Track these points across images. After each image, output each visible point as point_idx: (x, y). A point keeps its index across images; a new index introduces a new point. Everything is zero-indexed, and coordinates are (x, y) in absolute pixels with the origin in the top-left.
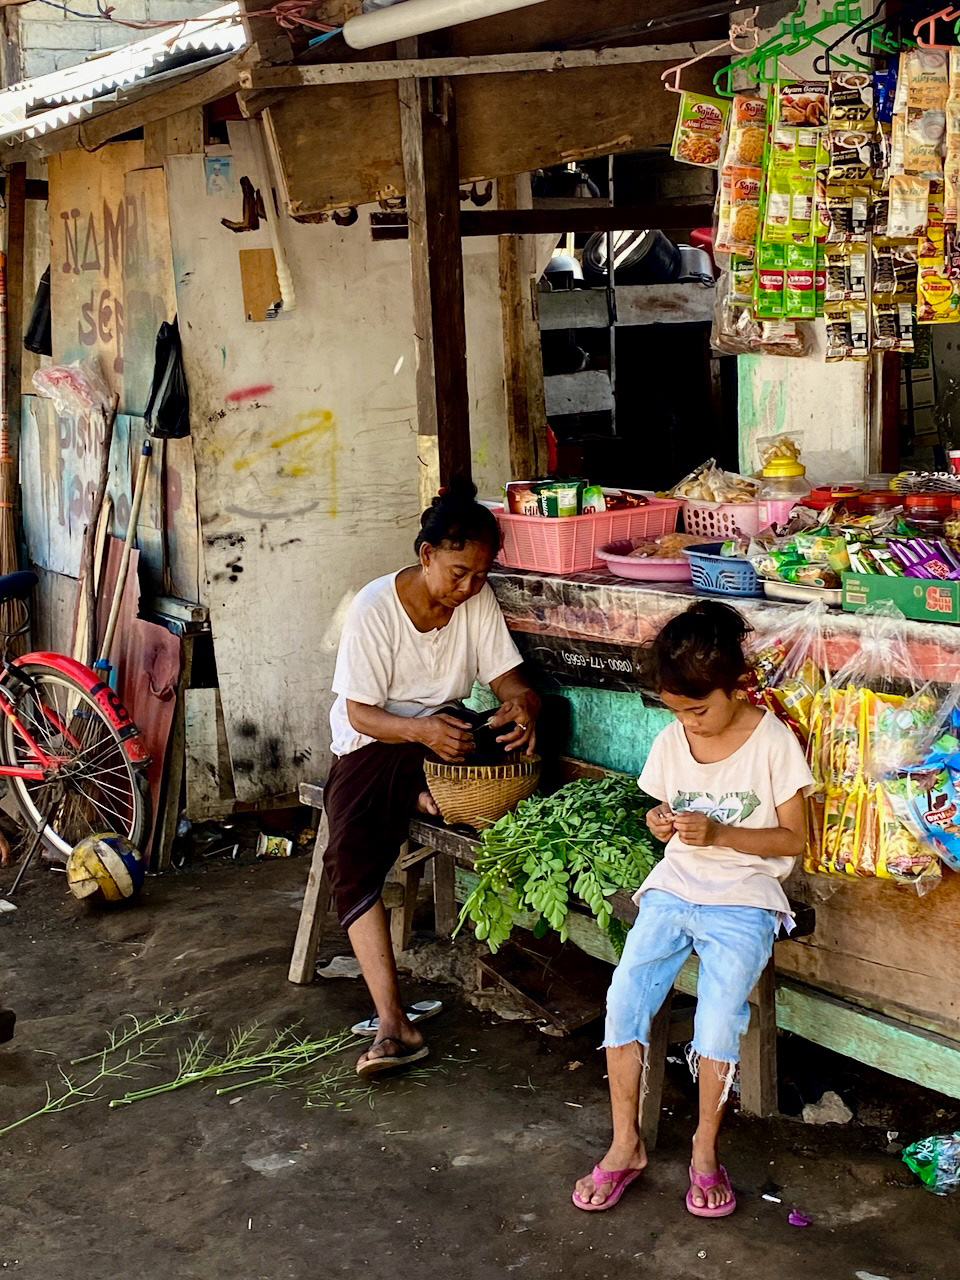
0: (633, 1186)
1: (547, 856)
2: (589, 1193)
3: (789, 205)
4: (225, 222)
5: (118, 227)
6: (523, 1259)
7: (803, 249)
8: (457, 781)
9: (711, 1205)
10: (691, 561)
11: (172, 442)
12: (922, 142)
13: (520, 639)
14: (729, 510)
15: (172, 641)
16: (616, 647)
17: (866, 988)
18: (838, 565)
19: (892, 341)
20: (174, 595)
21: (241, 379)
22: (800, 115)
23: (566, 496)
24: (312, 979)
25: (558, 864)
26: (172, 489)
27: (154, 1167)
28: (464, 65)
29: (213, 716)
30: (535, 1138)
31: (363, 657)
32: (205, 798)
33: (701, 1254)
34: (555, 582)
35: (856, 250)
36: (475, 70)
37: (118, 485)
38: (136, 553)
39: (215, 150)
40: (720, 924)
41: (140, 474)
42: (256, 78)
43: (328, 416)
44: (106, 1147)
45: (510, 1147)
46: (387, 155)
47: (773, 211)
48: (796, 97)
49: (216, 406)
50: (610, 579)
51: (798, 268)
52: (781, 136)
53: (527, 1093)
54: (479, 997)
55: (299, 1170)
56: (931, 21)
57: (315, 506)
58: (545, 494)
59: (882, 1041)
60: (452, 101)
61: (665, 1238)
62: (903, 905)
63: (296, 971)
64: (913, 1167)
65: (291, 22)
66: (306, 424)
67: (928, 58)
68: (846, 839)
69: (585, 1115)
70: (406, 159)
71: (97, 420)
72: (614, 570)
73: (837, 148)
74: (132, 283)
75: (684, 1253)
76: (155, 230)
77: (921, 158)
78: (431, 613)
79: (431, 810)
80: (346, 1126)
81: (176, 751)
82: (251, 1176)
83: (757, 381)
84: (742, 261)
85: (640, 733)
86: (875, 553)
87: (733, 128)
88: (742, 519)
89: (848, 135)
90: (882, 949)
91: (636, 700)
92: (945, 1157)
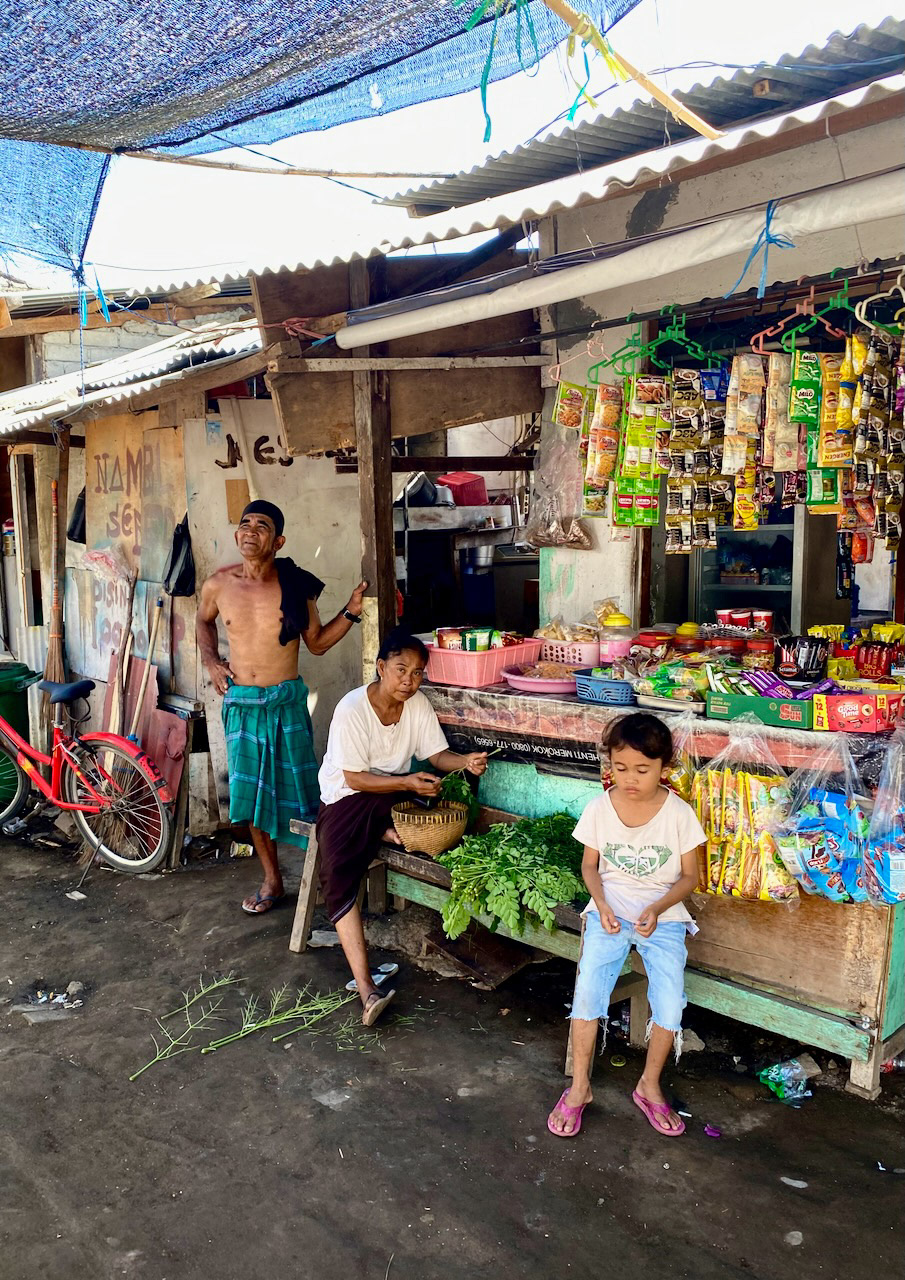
1: (503, 879)
2: (561, 1122)
3: (639, 453)
4: (217, 462)
5: (139, 466)
6: (542, 1174)
7: (645, 481)
8: (419, 825)
9: (674, 1127)
10: (578, 681)
11: (178, 599)
12: (748, 414)
14: (577, 646)
15: (182, 725)
16: (520, 736)
17: (718, 965)
18: (701, 685)
19: (704, 541)
20: (177, 694)
22: (649, 397)
23: (482, 637)
24: (307, 950)
25: (511, 885)
26: (178, 627)
27: (251, 1103)
28: (400, 363)
29: (206, 770)
30: (505, 1072)
32: (201, 821)
33: (666, 1166)
34: (473, 693)
35: (686, 483)
36: (406, 367)
37: (140, 625)
38: (154, 669)
39: (212, 417)
41: (155, 618)
42: (281, 366)
44: (212, 1087)
45: (492, 1080)
46: (347, 420)
47: (629, 456)
48: (646, 385)
50: (511, 691)
51: (642, 494)
52: (634, 409)
53: (482, 1034)
54: (423, 960)
55: (354, 1104)
56: (761, 336)
58: (469, 636)
59: (733, 999)
60: (388, 386)
61: (634, 1152)
62: (752, 911)
63: (295, 944)
64: (773, 1087)
65: (296, 332)
67: (751, 360)
68: (730, 872)
69: (534, 1051)
70: (359, 422)
71: (123, 585)
72: (514, 685)
73: (678, 417)
74: (148, 500)
75: (652, 1164)
76: (168, 466)
77: (747, 423)
79: (397, 842)
80: (373, 1065)
81: (183, 793)
82: (322, 1111)
83: (554, 565)
84: (592, 489)
85: (531, 790)
86: (733, 680)
87: (598, 404)
88: (586, 652)
89: (685, 409)
90: (736, 938)
91: (531, 769)
92: (787, 1077)
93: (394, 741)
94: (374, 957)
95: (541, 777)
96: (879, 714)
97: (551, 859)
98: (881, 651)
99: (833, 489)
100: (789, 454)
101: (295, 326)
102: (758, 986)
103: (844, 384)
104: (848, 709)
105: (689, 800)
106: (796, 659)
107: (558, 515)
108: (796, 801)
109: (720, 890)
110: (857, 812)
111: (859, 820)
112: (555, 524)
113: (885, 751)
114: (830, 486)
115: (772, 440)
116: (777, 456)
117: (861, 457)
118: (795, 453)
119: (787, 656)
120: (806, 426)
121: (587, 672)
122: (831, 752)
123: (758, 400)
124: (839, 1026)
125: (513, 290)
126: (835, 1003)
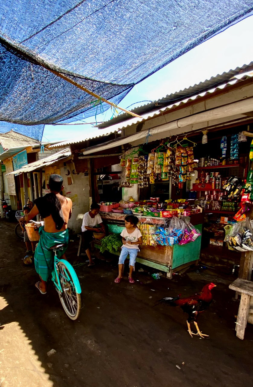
1: (109, 243)
2: (117, 281)
3: (134, 171)
4: (66, 175)
7: (135, 176)
8: (97, 235)
9: (132, 282)
10: (124, 210)
12: (151, 163)
14: (125, 205)
16: (114, 220)
17: (146, 257)
18: (142, 210)
19: (146, 186)
21: (68, 191)
22: (135, 161)
23: (108, 203)
24: (80, 256)
30: (109, 274)
31: (86, 221)
33: (132, 287)
34: (107, 213)
35: (142, 176)
36: (96, 157)
39: (65, 167)
40: (132, 251)
42: (74, 158)
43: (77, 195)
45: (107, 275)
46: (86, 167)
47: (132, 172)
48: (135, 159)
49: (65, 194)
50: (113, 212)
51: (135, 178)
52: (133, 163)
54: (99, 258)
56: (153, 150)
57: (75, 205)
58: (106, 203)
59: (148, 263)
60: (93, 160)
61: (128, 285)
62: (151, 248)
63: (78, 255)
64: (153, 277)
66: (74, 196)
67: (152, 154)
68: (146, 241)
69: (114, 271)
70: (88, 167)
72: (114, 211)
73: (140, 164)
75: (130, 287)
77: (151, 165)
78: (93, 216)
79: (94, 238)
80: (88, 272)
83: (124, 191)
84: (127, 177)
85: (117, 229)
86: (147, 209)
87: (127, 162)
88: (127, 205)
89: (142, 163)
90: (149, 253)
91: (116, 226)
92: (156, 275)
93: (94, 221)
94: (92, 257)
95: (118, 227)
96: (170, 214)
97: (117, 240)
100: (159, 170)
101: (77, 151)
102: (152, 261)
103: (167, 158)
104: (165, 214)
106: (161, 205)
107: (124, 182)
108: (157, 228)
110: (166, 231)
111: (166, 232)
113: (171, 220)
114: (166, 175)
115: (155, 168)
116: (156, 171)
117: (169, 170)
118: (160, 170)
119: (159, 205)
120: (161, 165)
121: (126, 209)
122: (161, 219)
123: (153, 161)
124: (164, 267)
125: (110, 144)
126: (164, 263)
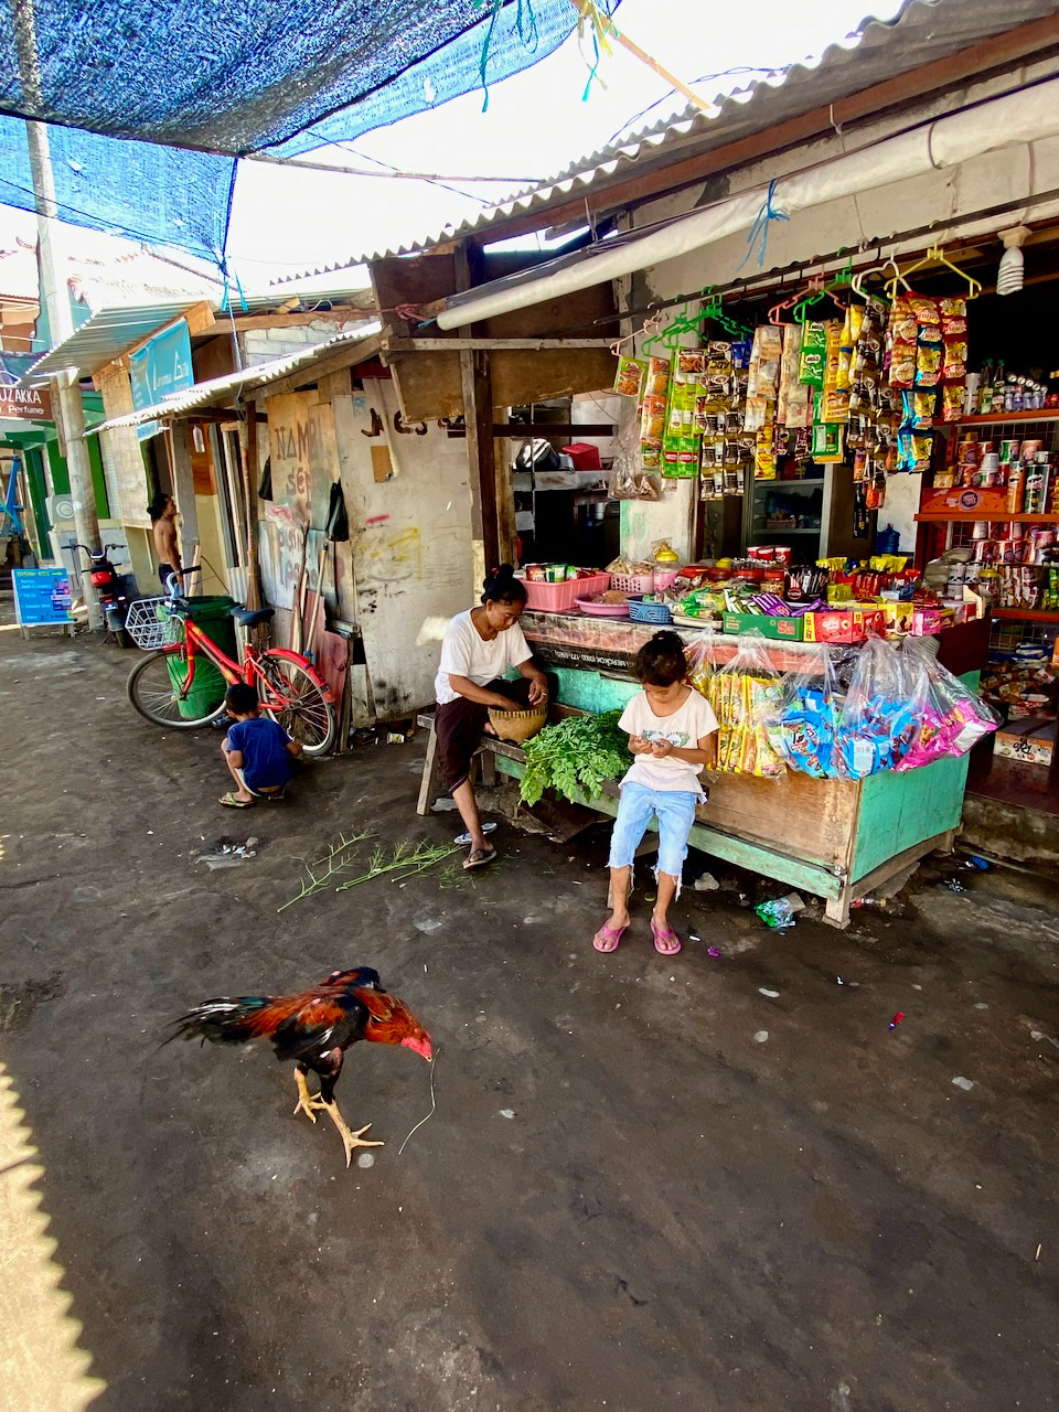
0: (625, 935)
1: (564, 760)
2: (603, 941)
3: (682, 416)
4: (363, 431)
5: (306, 436)
6: (577, 984)
7: (687, 440)
8: (508, 719)
9: (670, 948)
10: (631, 605)
11: (338, 544)
12: (767, 378)
13: (531, 644)
14: (637, 578)
15: (343, 642)
16: (587, 649)
17: (730, 824)
18: (720, 607)
19: (733, 489)
20: (342, 618)
21: (373, 512)
22: (689, 366)
23: (559, 571)
24: (430, 813)
25: (570, 765)
26: (339, 566)
27: (366, 930)
28: (496, 343)
29: (364, 678)
30: (563, 904)
31: (459, 652)
32: (362, 717)
33: (672, 979)
34: (552, 616)
35: (718, 441)
36: (502, 347)
37: (311, 565)
38: (322, 599)
39: (357, 393)
40: (670, 801)
41: (322, 560)
42: (391, 345)
43: (416, 530)
44: (338, 917)
45: (552, 911)
46: (454, 393)
47: (673, 419)
48: (688, 357)
49: (361, 525)
50: (580, 614)
51: (685, 451)
52: (678, 378)
53: (551, 876)
54: (515, 821)
55: (444, 930)
56: (778, 308)
57: (410, 576)
58: (548, 570)
59: (741, 852)
60: (488, 364)
61: (650, 968)
62: (754, 784)
63: (421, 809)
64: (765, 918)
65: (406, 316)
66: (406, 535)
67: (771, 331)
68: (734, 754)
69: (586, 888)
70: (465, 395)
71: (298, 533)
72: (584, 609)
73: (712, 384)
74: (314, 464)
75: (661, 977)
76: (327, 436)
77: (766, 387)
78: (489, 633)
79: (493, 732)
80: (464, 899)
81: (347, 695)
82: (420, 934)
83: (631, 514)
84: (648, 448)
85: (597, 692)
86: (744, 602)
87: (650, 374)
88: (643, 582)
89: (718, 376)
90: (740, 805)
91: (596, 676)
92: (778, 911)
94: (482, 817)
95: (603, 681)
96: (855, 628)
97: (602, 745)
98: (873, 578)
99: (835, 442)
100: (800, 413)
101: (406, 311)
102: (758, 841)
103: (843, 349)
104: (831, 624)
105: (706, 697)
106: (801, 584)
107: (631, 472)
108: (788, 695)
109: (725, 768)
110: (833, 706)
111: (834, 713)
112: (629, 480)
113: (857, 657)
114: (833, 439)
115: (785, 400)
116: (789, 414)
117: (854, 412)
118: (804, 412)
119: (794, 583)
120: (814, 387)
121: (639, 598)
122: (815, 657)
123: (775, 366)
124: (817, 873)
125: (570, 271)
126: (816, 856)
